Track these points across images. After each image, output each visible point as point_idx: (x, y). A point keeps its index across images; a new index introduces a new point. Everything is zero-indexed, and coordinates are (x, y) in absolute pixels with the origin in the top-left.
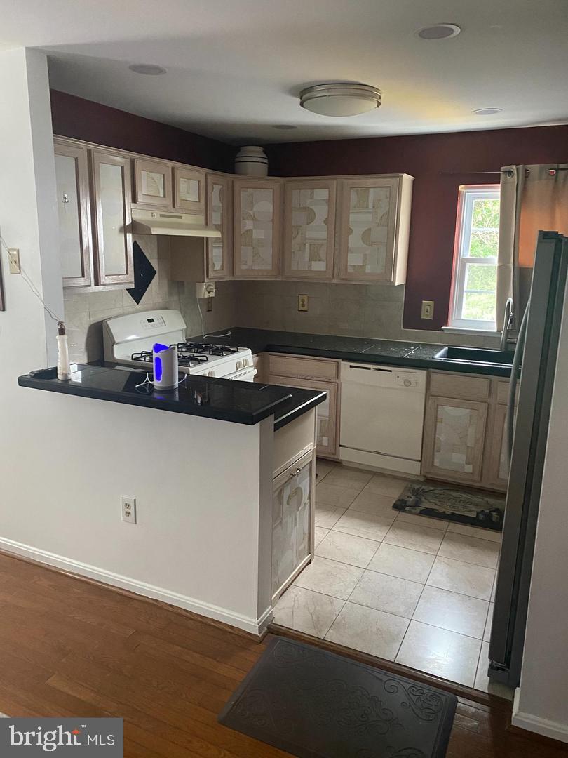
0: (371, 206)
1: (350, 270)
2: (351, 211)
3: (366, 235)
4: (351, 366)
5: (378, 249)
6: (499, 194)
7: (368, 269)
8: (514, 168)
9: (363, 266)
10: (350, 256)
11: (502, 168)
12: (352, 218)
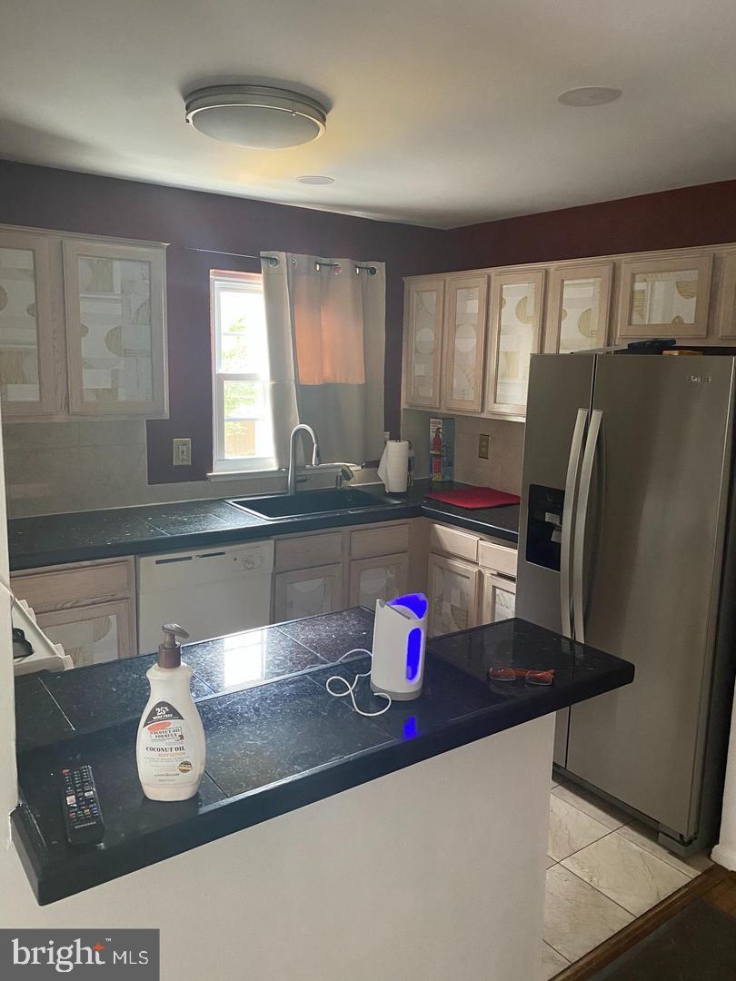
0: (117, 289)
1: (90, 398)
2: (81, 295)
3: (113, 339)
4: (158, 562)
5: (137, 361)
6: (261, 287)
7: (122, 397)
8: (282, 256)
9: (113, 392)
10: (86, 373)
11: (263, 254)
12: (84, 306)
